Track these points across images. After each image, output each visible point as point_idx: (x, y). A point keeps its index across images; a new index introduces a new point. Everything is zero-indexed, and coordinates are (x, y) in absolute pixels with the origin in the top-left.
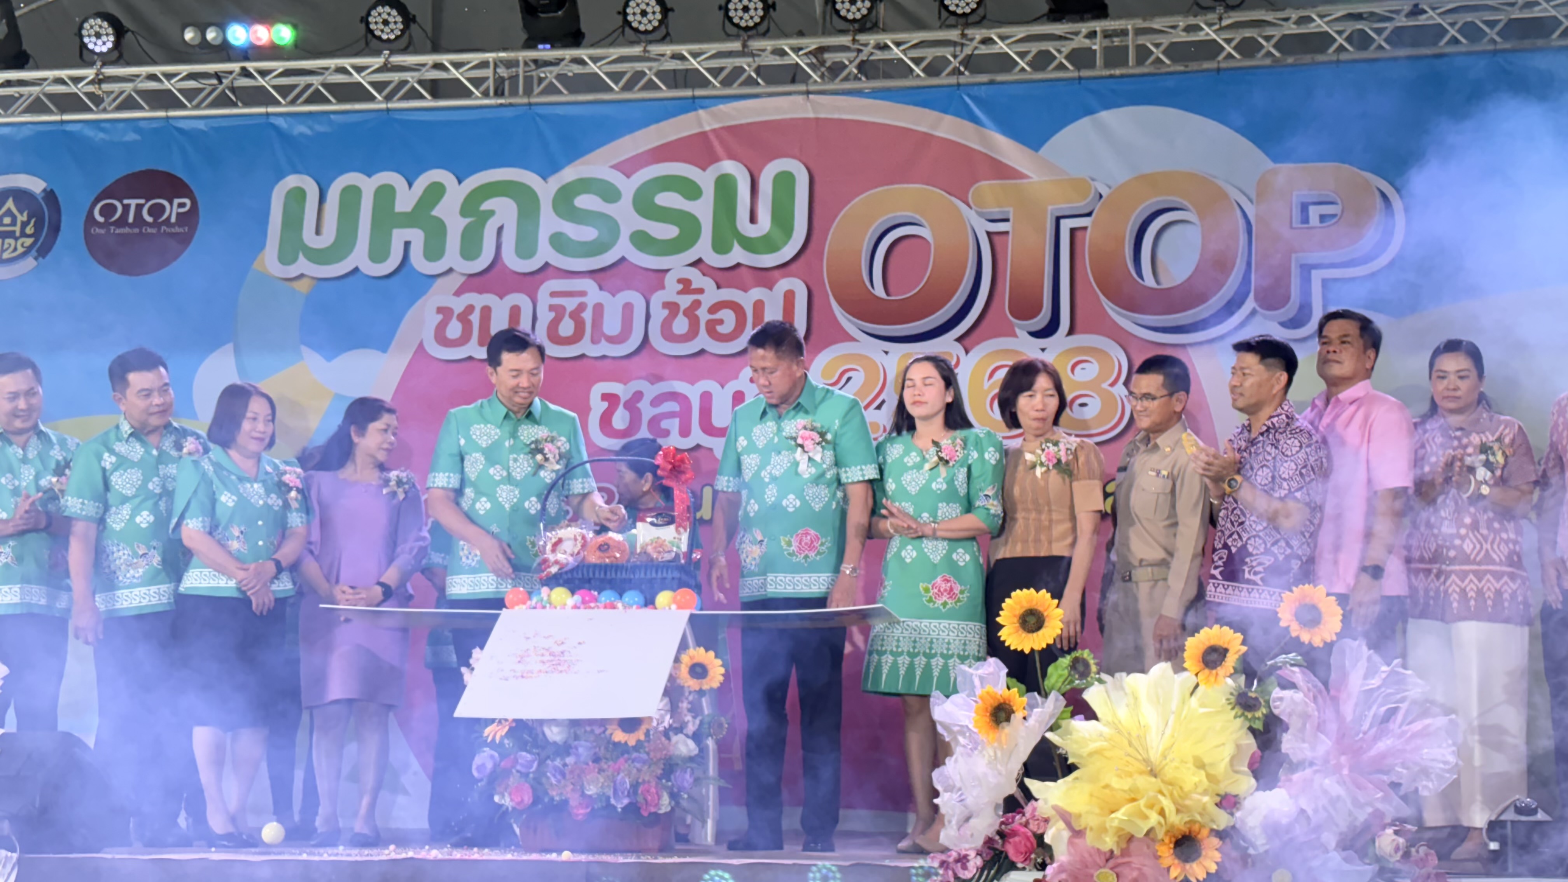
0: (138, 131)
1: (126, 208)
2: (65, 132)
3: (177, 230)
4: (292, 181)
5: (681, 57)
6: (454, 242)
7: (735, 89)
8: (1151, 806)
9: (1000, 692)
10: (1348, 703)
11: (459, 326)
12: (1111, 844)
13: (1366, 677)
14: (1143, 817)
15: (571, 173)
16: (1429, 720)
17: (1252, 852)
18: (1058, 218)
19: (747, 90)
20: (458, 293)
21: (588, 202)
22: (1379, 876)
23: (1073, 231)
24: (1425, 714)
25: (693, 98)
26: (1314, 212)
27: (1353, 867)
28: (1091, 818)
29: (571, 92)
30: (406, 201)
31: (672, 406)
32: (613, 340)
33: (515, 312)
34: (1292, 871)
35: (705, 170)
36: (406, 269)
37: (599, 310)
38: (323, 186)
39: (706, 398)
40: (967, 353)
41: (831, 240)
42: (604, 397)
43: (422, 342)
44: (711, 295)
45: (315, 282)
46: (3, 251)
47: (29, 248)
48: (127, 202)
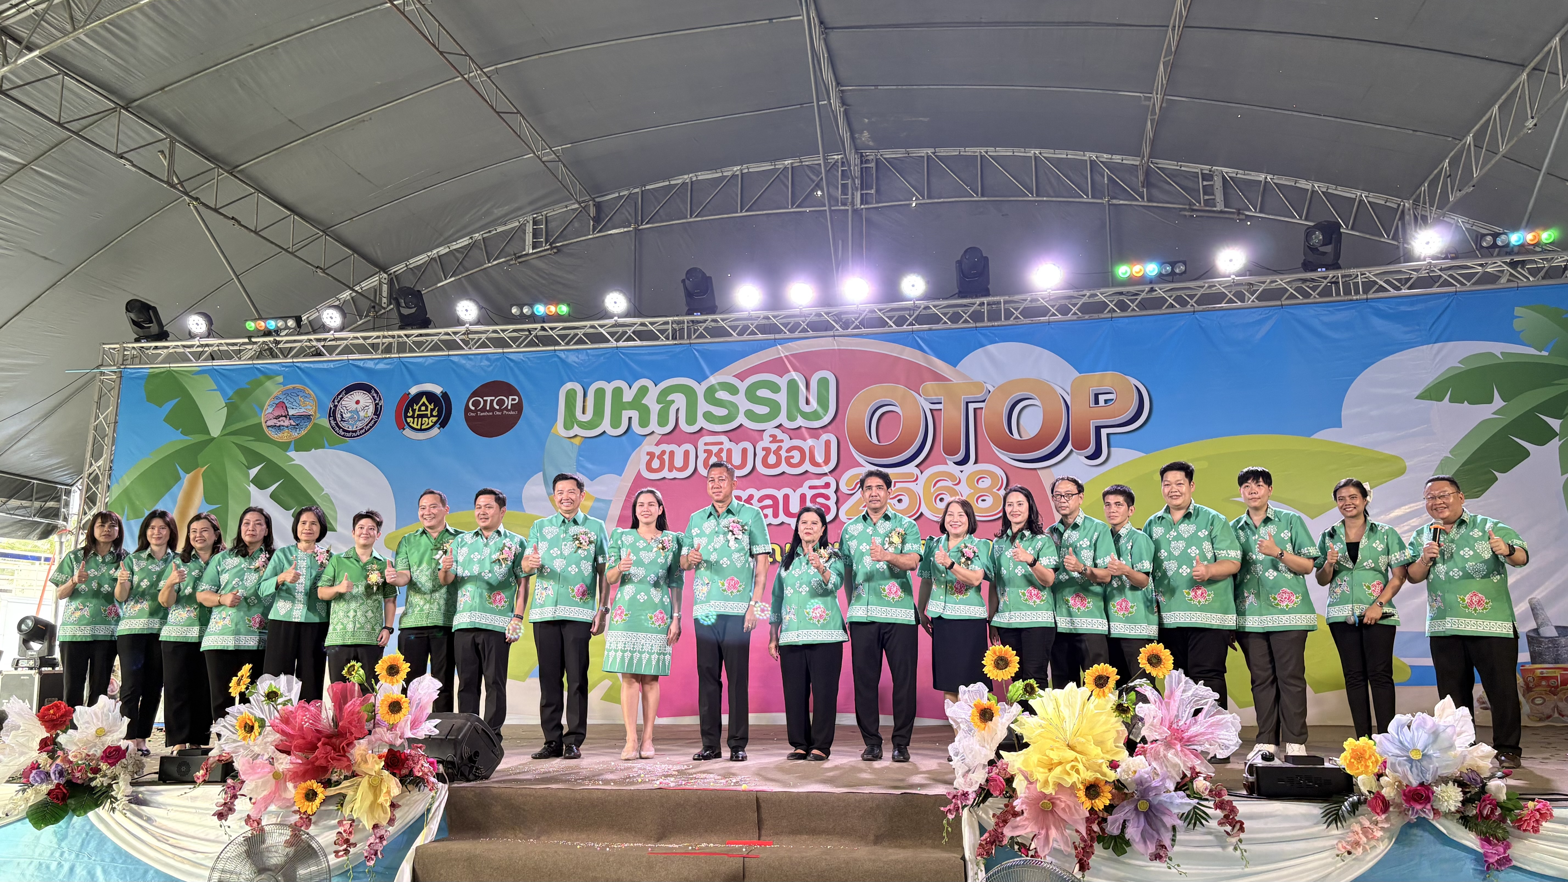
0: (488, 359)
1: (485, 401)
2: (452, 361)
3: (512, 413)
4: (569, 385)
5: (768, 318)
6: (654, 418)
7: (797, 334)
8: (1073, 767)
9: (985, 702)
10: (1174, 705)
11: (658, 462)
12: (1050, 790)
13: (1184, 691)
14: (1069, 774)
15: (713, 380)
16: (1221, 716)
17: (1126, 791)
18: (967, 403)
19: (803, 335)
20: (657, 445)
21: (722, 395)
22: (1198, 803)
23: (975, 409)
24: (1218, 713)
25: (775, 339)
26: (1102, 398)
27: (1184, 801)
28: (1040, 775)
29: (711, 337)
30: (628, 395)
31: (769, 502)
33: (686, 453)
34: (1149, 801)
35: (782, 377)
36: (630, 432)
37: (729, 452)
38: (586, 388)
39: (786, 498)
40: (922, 473)
41: (848, 414)
43: (639, 470)
44: (787, 443)
45: (583, 439)
46: (422, 424)
47: (436, 423)
48: (486, 398)
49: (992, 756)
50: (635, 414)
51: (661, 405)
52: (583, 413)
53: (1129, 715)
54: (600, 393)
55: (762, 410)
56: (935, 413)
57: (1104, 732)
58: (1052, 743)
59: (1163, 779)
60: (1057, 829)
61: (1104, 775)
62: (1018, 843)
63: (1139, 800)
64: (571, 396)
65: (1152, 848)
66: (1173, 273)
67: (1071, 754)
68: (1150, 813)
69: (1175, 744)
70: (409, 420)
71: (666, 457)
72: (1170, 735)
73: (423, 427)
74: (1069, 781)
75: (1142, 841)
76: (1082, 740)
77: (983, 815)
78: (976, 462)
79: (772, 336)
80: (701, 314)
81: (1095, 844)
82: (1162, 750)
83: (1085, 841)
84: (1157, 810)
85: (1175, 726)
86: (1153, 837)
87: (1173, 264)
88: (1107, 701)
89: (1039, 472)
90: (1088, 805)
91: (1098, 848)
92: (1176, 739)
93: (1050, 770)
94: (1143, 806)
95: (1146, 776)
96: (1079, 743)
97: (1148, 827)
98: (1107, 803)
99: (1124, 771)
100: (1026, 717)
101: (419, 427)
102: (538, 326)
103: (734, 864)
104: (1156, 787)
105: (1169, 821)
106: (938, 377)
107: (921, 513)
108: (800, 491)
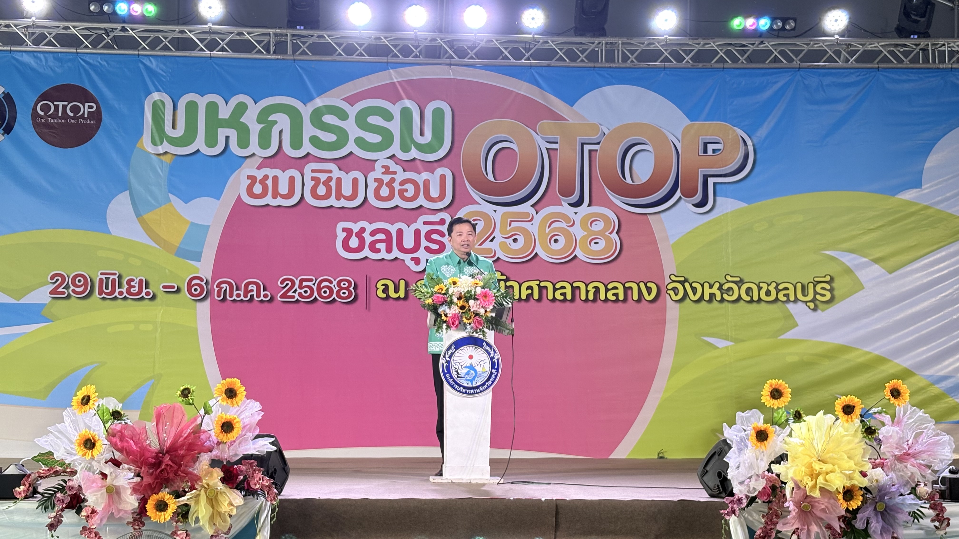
0: (59, 60)
1: (57, 107)
2: (14, 58)
3: (88, 122)
4: (156, 96)
5: (379, 39)
7: (410, 59)
9: (761, 425)
13: (909, 418)
16: (938, 438)
17: (871, 495)
18: (583, 144)
19: (414, 60)
21: (329, 119)
23: (590, 151)
24: (937, 435)
25: (387, 63)
27: (913, 502)
31: (382, 236)
32: (347, 198)
33: (292, 180)
34: (886, 504)
35: (394, 105)
36: (227, 152)
37: (339, 181)
38: (175, 99)
39: (400, 232)
40: (537, 213)
41: (465, 148)
42: (344, 230)
43: (239, 194)
44: (401, 175)
45: (175, 157)
48: (56, 103)
49: (766, 470)
50: (233, 134)
51: (263, 125)
52: (174, 127)
54: (192, 107)
55: (374, 138)
56: (551, 152)
58: (809, 459)
60: (816, 525)
61: (859, 482)
63: (878, 502)
64: (158, 108)
66: (783, 29)
68: (885, 513)
69: (906, 459)
71: (269, 182)
74: (831, 487)
75: (881, 535)
76: (833, 455)
78: (590, 205)
79: (384, 59)
80: (305, 28)
82: (895, 463)
84: (891, 510)
86: (889, 531)
87: (785, 21)
89: (648, 216)
90: (845, 505)
93: (814, 478)
94: (880, 507)
95: (886, 483)
96: (830, 458)
97: (884, 523)
98: (859, 504)
99: (870, 479)
102: (119, 26)
104: (892, 492)
105: (901, 517)
106: (555, 116)
107: (536, 254)
108: (414, 226)
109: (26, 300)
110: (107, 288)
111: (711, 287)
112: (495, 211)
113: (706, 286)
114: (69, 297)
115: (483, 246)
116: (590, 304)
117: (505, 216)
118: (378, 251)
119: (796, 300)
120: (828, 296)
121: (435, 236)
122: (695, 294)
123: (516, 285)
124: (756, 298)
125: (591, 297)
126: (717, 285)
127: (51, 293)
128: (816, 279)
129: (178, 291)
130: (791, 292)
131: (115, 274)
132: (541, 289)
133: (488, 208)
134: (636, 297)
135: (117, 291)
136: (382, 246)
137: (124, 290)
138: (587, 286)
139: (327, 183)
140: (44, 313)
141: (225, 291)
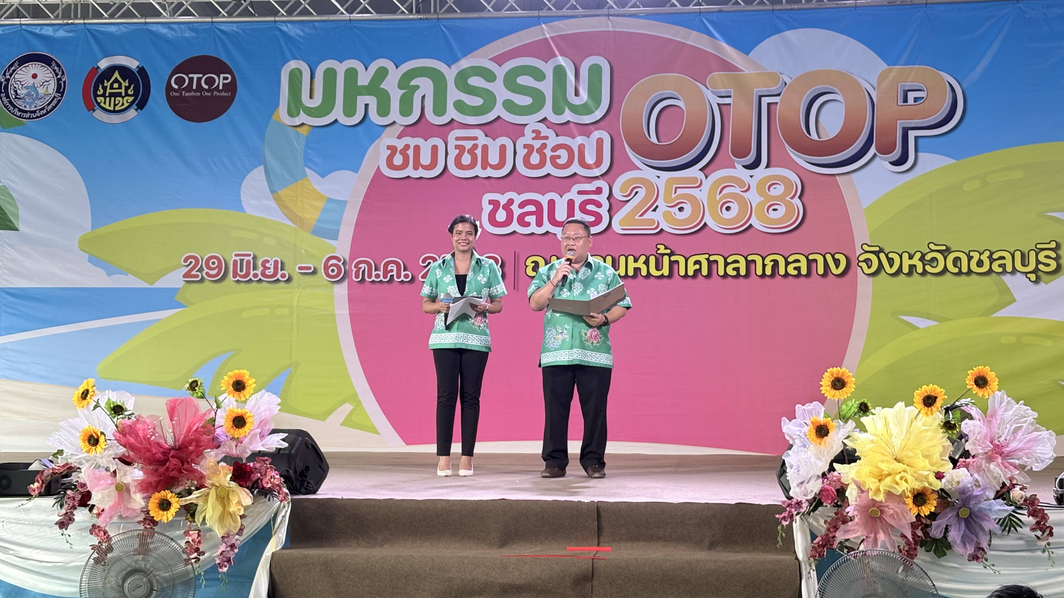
0: (193, 30)
1: (191, 80)
2: (149, 30)
3: (224, 94)
4: (293, 64)
6: (395, 105)
7: (565, 11)
8: (901, 478)
9: (821, 419)
10: (995, 423)
11: (401, 157)
12: (881, 498)
13: (1006, 411)
14: (897, 484)
15: (464, 63)
16: (1039, 433)
17: (949, 500)
18: (760, 97)
19: (570, 12)
20: (400, 137)
21: (475, 81)
22: (1014, 511)
23: (769, 105)
24: (1037, 430)
25: (539, 17)
26: (911, 96)
27: (1002, 508)
28: (871, 484)
29: (462, 11)
30: (364, 79)
31: (532, 208)
32: (495, 167)
33: (435, 149)
34: (970, 509)
35: (546, 63)
36: (367, 121)
37: (485, 148)
38: (313, 68)
39: (552, 203)
40: (706, 177)
41: (624, 108)
42: (491, 202)
43: (379, 167)
44: (553, 140)
45: (311, 128)
46: (115, 105)
47: (132, 103)
48: (190, 76)
49: (826, 468)
50: (372, 101)
51: (404, 91)
52: (311, 97)
53: (955, 432)
54: (330, 75)
55: (524, 101)
56: (723, 107)
57: (931, 447)
58: (882, 457)
59: (984, 489)
60: (884, 532)
61: (930, 484)
62: (847, 547)
63: (960, 508)
64: (295, 77)
65: (970, 550)
67: (900, 466)
68: (970, 519)
69: (996, 458)
70: (99, 99)
71: (410, 152)
72: (992, 450)
73: (117, 108)
74: (899, 490)
75: (962, 544)
76: (910, 454)
77: (814, 523)
78: (768, 166)
79: (535, 13)
81: (918, 547)
82: (983, 463)
83: (909, 545)
84: (977, 517)
85: (996, 442)
86: (972, 540)
88: (935, 419)
89: (837, 178)
90: (915, 511)
91: (921, 551)
92: (996, 453)
93: (880, 481)
94: (964, 513)
95: (970, 485)
96: (907, 457)
97: (967, 531)
98: (933, 509)
99: (948, 481)
100: (857, 435)
101: (112, 108)
103: (584, 565)
104: (977, 496)
105: (988, 526)
106: (727, 67)
107: (705, 224)
108: (567, 196)
109: (159, 284)
110: (241, 271)
111: (911, 257)
112: (659, 177)
113: (905, 256)
114: (202, 280)
115: (644, 217)
116: (767, 279)
117: (670, 182)
118: (528, 224)
119: (1014, 271)
120: (1054, 265)
121: (590, 207)
122: (891, 266)
123: (682, 260)
124: (965, 270)
125: (768, 271)
126: (918, 255)
127: (185, 276)
128: (1039, 246)
129: (315, 272)
130: (1008, 262)
131: (249, 255)
132: (711, 263)
133: (650, 174)
134: (821, 271)
135: (252, 272)
136: (532, 219)
137: (259, 272)
138: (763, 259)
139: (472, 151)
140: (178, 298)
141: (364, 271)
